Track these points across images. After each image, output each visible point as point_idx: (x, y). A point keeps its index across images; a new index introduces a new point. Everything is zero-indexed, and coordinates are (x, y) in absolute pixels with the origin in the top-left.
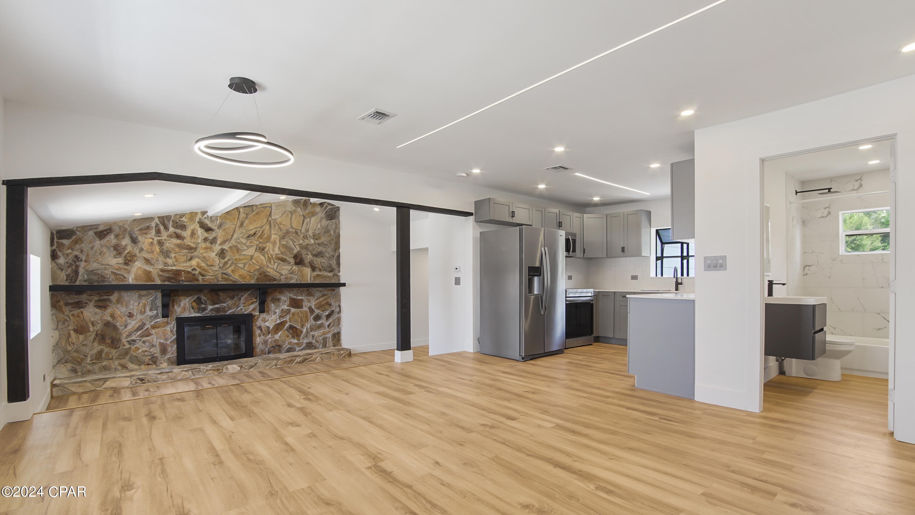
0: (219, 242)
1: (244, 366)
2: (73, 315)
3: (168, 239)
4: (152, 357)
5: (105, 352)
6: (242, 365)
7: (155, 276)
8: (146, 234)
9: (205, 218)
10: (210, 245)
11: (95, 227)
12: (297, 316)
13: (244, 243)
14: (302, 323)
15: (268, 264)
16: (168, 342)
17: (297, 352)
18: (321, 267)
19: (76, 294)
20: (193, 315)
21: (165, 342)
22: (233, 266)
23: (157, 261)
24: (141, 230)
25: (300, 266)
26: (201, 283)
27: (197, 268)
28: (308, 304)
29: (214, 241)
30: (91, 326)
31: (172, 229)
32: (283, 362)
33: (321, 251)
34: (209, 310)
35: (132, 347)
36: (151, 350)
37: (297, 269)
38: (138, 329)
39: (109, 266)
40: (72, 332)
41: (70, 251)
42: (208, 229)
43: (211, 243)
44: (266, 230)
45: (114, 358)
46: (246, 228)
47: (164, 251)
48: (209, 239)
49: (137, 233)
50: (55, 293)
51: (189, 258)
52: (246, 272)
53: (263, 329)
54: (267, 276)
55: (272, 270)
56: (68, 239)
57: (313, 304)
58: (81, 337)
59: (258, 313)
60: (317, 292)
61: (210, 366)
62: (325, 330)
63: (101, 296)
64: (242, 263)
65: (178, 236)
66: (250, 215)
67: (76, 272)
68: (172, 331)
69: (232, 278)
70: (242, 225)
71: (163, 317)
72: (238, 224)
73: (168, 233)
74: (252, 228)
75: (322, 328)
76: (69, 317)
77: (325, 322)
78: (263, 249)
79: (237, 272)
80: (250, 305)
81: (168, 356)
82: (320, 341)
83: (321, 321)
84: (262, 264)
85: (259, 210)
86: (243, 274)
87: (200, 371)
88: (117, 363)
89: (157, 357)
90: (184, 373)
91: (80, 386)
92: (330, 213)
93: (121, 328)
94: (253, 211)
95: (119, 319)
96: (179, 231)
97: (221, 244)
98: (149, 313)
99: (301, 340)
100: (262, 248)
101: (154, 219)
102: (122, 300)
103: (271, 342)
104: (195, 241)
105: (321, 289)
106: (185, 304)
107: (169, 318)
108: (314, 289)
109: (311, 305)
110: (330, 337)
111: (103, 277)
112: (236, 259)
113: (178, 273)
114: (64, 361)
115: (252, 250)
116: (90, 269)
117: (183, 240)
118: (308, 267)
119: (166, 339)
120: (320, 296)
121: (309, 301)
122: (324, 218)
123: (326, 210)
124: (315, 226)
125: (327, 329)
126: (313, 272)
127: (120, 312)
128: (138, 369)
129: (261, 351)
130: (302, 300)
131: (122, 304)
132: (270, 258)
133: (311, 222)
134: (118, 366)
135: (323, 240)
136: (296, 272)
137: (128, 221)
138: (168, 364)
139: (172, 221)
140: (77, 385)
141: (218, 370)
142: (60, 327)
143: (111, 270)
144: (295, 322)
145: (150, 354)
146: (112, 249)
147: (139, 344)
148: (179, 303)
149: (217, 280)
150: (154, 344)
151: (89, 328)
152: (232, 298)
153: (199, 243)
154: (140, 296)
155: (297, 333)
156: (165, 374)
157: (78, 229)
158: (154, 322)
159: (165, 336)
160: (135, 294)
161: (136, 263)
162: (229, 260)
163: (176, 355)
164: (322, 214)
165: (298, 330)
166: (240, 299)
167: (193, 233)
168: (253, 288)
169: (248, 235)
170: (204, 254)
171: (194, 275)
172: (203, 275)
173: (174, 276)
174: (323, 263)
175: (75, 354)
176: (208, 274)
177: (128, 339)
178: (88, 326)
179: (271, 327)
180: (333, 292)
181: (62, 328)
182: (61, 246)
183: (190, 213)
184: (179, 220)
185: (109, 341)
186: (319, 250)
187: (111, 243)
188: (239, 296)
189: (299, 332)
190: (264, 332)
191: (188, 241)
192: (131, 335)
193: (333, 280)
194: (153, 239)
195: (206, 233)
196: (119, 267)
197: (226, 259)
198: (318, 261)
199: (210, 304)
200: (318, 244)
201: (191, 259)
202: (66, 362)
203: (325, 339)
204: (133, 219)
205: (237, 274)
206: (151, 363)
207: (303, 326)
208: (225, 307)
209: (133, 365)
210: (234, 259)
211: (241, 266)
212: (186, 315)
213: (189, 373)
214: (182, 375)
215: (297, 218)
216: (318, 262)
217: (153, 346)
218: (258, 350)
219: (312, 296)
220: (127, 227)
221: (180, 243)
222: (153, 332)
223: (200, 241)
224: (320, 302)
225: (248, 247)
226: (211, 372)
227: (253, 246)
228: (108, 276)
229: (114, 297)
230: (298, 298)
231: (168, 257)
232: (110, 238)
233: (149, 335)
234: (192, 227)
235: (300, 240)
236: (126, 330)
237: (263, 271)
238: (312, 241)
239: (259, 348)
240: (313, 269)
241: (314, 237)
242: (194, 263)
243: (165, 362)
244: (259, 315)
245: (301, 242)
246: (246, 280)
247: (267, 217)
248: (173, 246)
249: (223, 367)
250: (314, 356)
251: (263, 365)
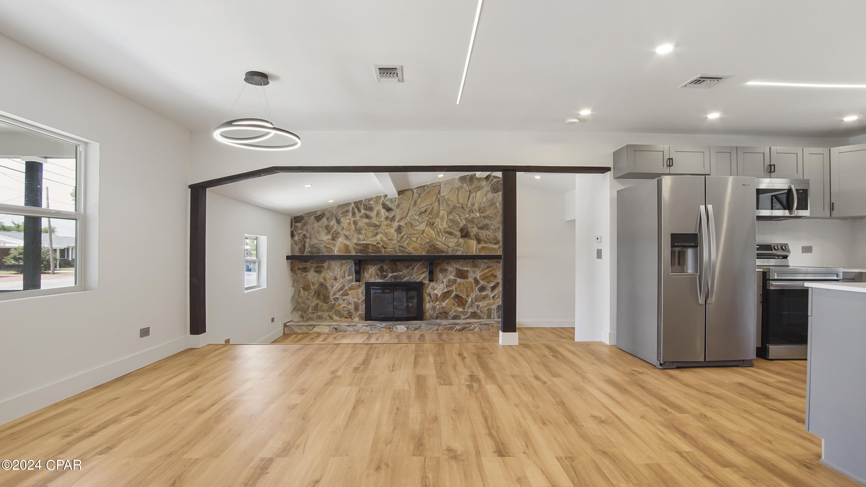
0: (397, 220)
1: (410, 328)
2: (302, 277)
3: (360, 219)
4: (349, 313)
5: (320, 305)
7: (352, 249)
8: (346, 216)
9: (387, 200)
10: (390, 223)
11: (315, 213)
12: (462, 286)
13: (417, 219)
14: (467, 293)
15: (437, 237)
16: (360, 302)
17: (462, 320)
18: (486, 240)
19: (304, 262)
20: (377, 281)
21: (357, 301)
22: (408, 240)
23: (353, 237)
24: (342, 213)
25: (466, 239)
26: (383, 255)
27: (380, 242)
28: (474, 275)
29: (393, 219)
30: (312, 285)
31: (363, 211)
32: (443, 329)
33: (487, 224)
34: (389, 277)
35: (336, 303)
36: (348, 307)
37: (463, 241)
38: (341, 289)
39: (323, 242)
40: (301, 289)
41: (301, 231)
42: (389, 210)
43: (391, 221)
44: (436, 206)
45: (325, 310)
46: (419, 206)
47: (358, 229)
48: (389, 218)
49: (340, 215)
50: (292, 261)
51: (375, 234)
52: (418, 244)
53: (432, 296)
54: (435, 248)
55: (440, 243)
56: (300, 223)
57: (478, 275)
58: (306, 293)
59: (428, 282)
60: (483, 264)
62: (490, 301)
63: (318, 263)
64: (415, 237)
65: (367, 217)
66: (422, 194)
67: (304, 246)
68: (362, 293)
69: (407, 250)
70: (415, 203)
71: (356, 281)
72: (412, 204)
73: (361, 214)
74: (423, 205)
75: (487, 299)
76: (300, 278)
77: (490, 294)
78: (433, 225)
79: (411, 245)
80: (421, 274)
81: (359, 312)
82: (484, 311)
83: (486, 292)
84: (432, 237)
85: (429, 189)
86: (416, 247)
87: (376, 327)
88: (327, 314)
89: (352, 312)
90: (364, 327)
91: (300, 328)
92: (496, 185)
93: (330, 288)
94: (424, 191)
95: (329, 281)
96: (368, 212)
97: (399, 221)
98: (348, 278)
99: (466, 309)
100: (432, 223)
101: (351, 204)
102: (330, 267)
103: (439, 309)
104: (380, 220)
105: (486, 261)
106: (372, 272)
107: (361, 283)
108: (479, 261)
109: (476, 276)
110: (495, 309)
111: (319, 249)
112: (410, 234)
113: (367, 246)
114: (296, 309)
115: (424, 225)
116: (312, 244)
117: (371, 219)
118: (473, 240)
119: (358, 299)
120: (486, 267)
121: (474, 272)
122: (490, 191)
123: (492, 183)
124: (481, 200)
125: (492, 301)
126: (479, 244)
127: (329, 276)
128: (339, 321)
129: (431, 316)
130: (467, 271)
131: (330, 270)
132: (439, 232)
133: (477, 196)
134: (327, 316)
135: (488, 213)
136: (462, 245)
137: (334, 207)
138: (359, 319)
139: (363, 205)
140: (298, 327)
141: (390, 328)
142: (295, 285)
143: (324, 244)
144: (460, 292)
145: (347, 310)
146: (324, 228)
147: (340, 301)
148: (367, 270)
149: (396, 252)
150: (350, 302)
151: (311, 287)
152: (407, 267)
153: (382, 221)
154: (342, 264)
155: (462, 302)
156: (352, 327)
157: (305, 215)
158: (350, 285)
159: (357, 296)
160: (339, 262)
161: (340, 239)
162: (405, 234)
163: (364, 312)
164: (488, 187)
165: (463, 300)
166: (413, 269)
167: (378, 214)
168: (424, 259)
169: (420, 212)
170: (386, 230)
171: (378, 247)
172: (385, 248)
173: (364, 249)
174: (489, 235)
175: (303, 305)
176: (389, 247)
177: (334, 297)
178: (310, 285)
179: (439, 295)
180: (499, 265)
181: (296, 286)
182: (296, 227)
183: (376, 197)
184: (368, 204)
185: (322, 297)
186: (485, 223)
187: (324, 224)
188: (413, 266)
189: (464, 301)
190: (433, 299)
191: (374, 221)
192: (336, 293)
193: (499, 252)
194: (350, 220)
195: (387, 213)
196: (329, 242)
197: (402, 234)
198: (483, 234)
199: (390, 272)
200: (483, 217)
201: (376, 234)
202: (298, 310)
203: (489, 310)
204: (337, 205)
205: (411, 247)
206: (348, 317)
207: (468, 296)
208: (401, 275)
209: (336, 317)
210: (409, 234)
211: (414, 239)
212: (372, 280)
213: (368, 328)
215: (464, 194)
216: (483, 235)
217: (349, 304)
218: (428, 315)
219: (478, 267)
220: (334, 211)
221: (368, 222)
222: (350, 292)
223: (383, 220)
224: (486, 274)
225: (421, 223)
226: (385, 329)
227: (424, 222)
228: (322, 249)
229: (326, 265)
230: (464, 269)
231: (360, 233)
232: (324, 221)
233: (347, 295)
234: (377, 208)
235: (466, 214)
236: (332, 290)
237: (433, 244)
238: (478, 215)
239: (428, 313)
240: (479, 241)
241: (479, 210)
242: (378, 237)
243: (357, 317)
244: (429, 283)
245: (467, 216)
246: (418, 252)
247: (436, 195)
248: (363, 225)
249: (394, 326)
250: (473, 326)
251: (426, 329)
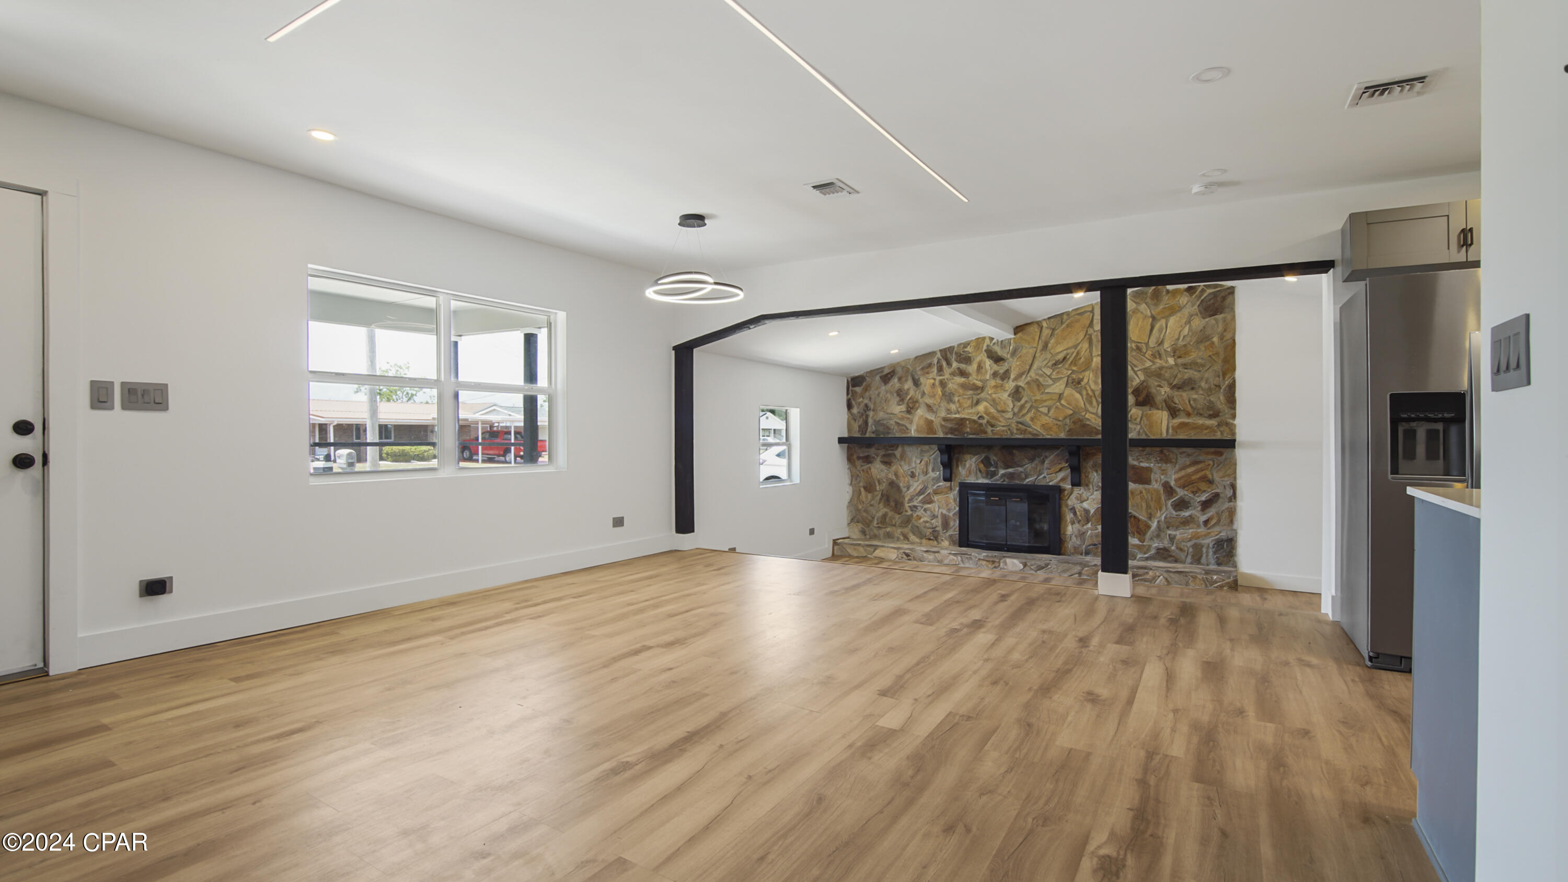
0: (1012, 377)
1: (1028, 564)
2: (863, 470)
3: (951, 378)
4: (934, 531)
5: (889, 516)
6: (1026, 563)
7: (937, 427)
8: (928, 373)
9: (994, 344)
10: (1001, 382)
11: (880, 370)
12: (1139, 497)
13: (1049, 374)
14: (1149, 511)
15: (1088, 406)
16: (951, 514)
17: (1138, 561)
18: (1189, 409)
19: (867, 447)
20: (980, 481)
21: (947, 513)
22: (1033, 411)
23: (939, 407)
24: (922, 369)
25: (1146, 408)
26: (990, 437)
27: (984, 415)
28: (1162, 477)
29: (1005, 376)
30: (877, 484)
31: (955, 365)
32: (1091, 572)
33: (1190, 379)
34: (999, 475)
35: (914, 514)
36: (933, 521)
37: (1140, 413)
38: (921, 492)
39: (894, 416)
40: (862, 489)
41: (861, 399)
42: (998, 360)
43: (1003, 379)
44: (1084, 350)
45: (897, 525)
46: (1052, 351)
47: (947, 394)
48: (1000, 374)
49: (919, 373)
50: (850, 445)
51: (975, 402)
52: (1051, 419)
53: (1078, 513)
54: (1084, 426)
55: (1094, 416)
56: (859, 386)
57: (1173, 477)
58: (870, 496)
59: (1070, 486)
60: (1183, 457)
61: (984, 554)
62: (1199, 530)
63: (887, 450)
64: (1046, 406)
65: (962, 373)
66: (1056, 330)
67: (866, 423)
68: (955, 500)
69: (1031, 430)
70: (1045, 347)
71: (945, 480)
72: (1040, 347)
73: (952, 370)
74: (1059, 349)
75: (1191, 525)
76: (860, 473)
77: (1198, 515)
78: (1079, 383)
79: (1039, 420)
80: (1057, 472)
81: (950, 532)
82: (1186, 549)
83: (1190, 512)
84: (1077, 406)
85: (1072, 319)
86: (1046, 423)
87: (971, 558)
88: (899, 531)
89: (938, 531)
90: (952, 557)
91: (855, 549)
92: (1212, 302)
93: (904, 490)
94: (1062, 323)
95: (902, 478)
96: (963, 366)
97: (1015, 379)
98: (932, 475)
99: (1146, 540)
100: (1076, 380)
101: (936, 354)
102: (905, 456)
103: (1091, 536)
104: (982, 378)
105: (1189, 450)
106: (971, 465)
107: (952, 483)
108: (1174, 450)
109: (1169, 480)
110: (1211, 546)
111: (888, 428)
112: (1036, 401)
113: (962, 422)
114: (856, 520)
115: (1061, 384)
116: (877, 419)
117: (968, 378)
118: (1162, 409)
119: (949, 510)
120: (1188, 463)
121: (1164, 472)
122: (1197, 315)
123: (1202, 298)
124: (1177, 332)
125: (1202, 530)
126: (1173, 418)
127: (903, 470)
128: (918, 543)
129: (1075, 548)
130: (1149, 470)
131: (905, 460)
132: (1091, 396)
133: (1169, 326)
134: (900, 534)
135: (1193, 356)
136: (1138, 420)
137: (910, 359)
138: (950, 543)
139: (956, 353)
140: (852, 547)
141: (993, 562)
142: (853, 483)
143: (895, 420)
144: (1135, 508)
145: (931, 526)
146: (895, 394)
147: (920, 512)
148: (963, 463)
149: (1011, 432)
150: (936, 514)
151: (876, 486)
152: (1032, 460)
153: (987, 380)
154: (922, 451)
155: (1138, 527)
156: (931, 553)
157: (868, 375)
158: (936, 486)
159: (947, 505)
160: (917, 449)
161: (919, 411)
162: (1026, 402)
163: (958, 533)
164: (1193, 306)
165: (1140, 523)
166: (1043, 462)
167: (980, 367)
168: (1063, 446)
169: (1054, 362)
170: (994, 396)
171: (981, 425)
172: (992, 426)
173: (957, 426)
174: (1195, 400)
175: (865, 514)
176: (1000, 423)
177: (910, 504)
178: (875, 484)
179: (1092, 511)
180: (1219, 458)
181: (855, 484)
182: (854, 393)
183: (976, 339)
184: (963, 352)
185: (893, 504)
186: (1186, 376)
187: (894, 388)
188: (1042, 458)
189: (1141, 526)
190: (1080, 518)
191: (974, 379)
192: (913, 499)
193: (1219, 433)
194: (935, 379)
195: (995, 365)
196: (902, 416)
197: (1023, 401)
198: (1182, 398)
199: (1001, 467)
200: (1182, 365)
201: (978, 403)
202: (858, 522)
203: (1198, 548)
204: (914, 357)
205: (1039, 423)
206: (932, 538)
207: (1150, 517)
208: (1021, 472)
209: (914, 537)
210: (1033, 401)
211: (1045, 410)
212: (972, 480)
213: (957, 558)
214: (949, 558)
215: (1140, 323)
216: (1183, 400)
217: (934, 517)
218: (1069, 546)
219: (1171, 462)
220: (909, 367)
221: (964, 381)
222: (936, 498)
223: (988, 377)
224: (1189, 475)
225: (1055, 381)
226: (984, 563)
227: (1061, 378)
228: (892, 427)
229: (898, 452)
230: (1142, 465)
231: (951, 401)
232: (894, 383)
233: (931, 502)
234: (978, 359)
235: (1145, 361)
236: (908, 492)
237: (1079, 418)
238: (1171, 361)
239: (1070, 542)
240: (1174, 412)
241: (1174, 352)
242: (981, 408)
243: (947, 540)
244: (1072, 489)
245: (1148, 364)
246: (1051, 432)
247: (1086, 329)
248: (956, 387)
249: (1000, 559)
250: (1151, 573)
251: (1058, 569)
